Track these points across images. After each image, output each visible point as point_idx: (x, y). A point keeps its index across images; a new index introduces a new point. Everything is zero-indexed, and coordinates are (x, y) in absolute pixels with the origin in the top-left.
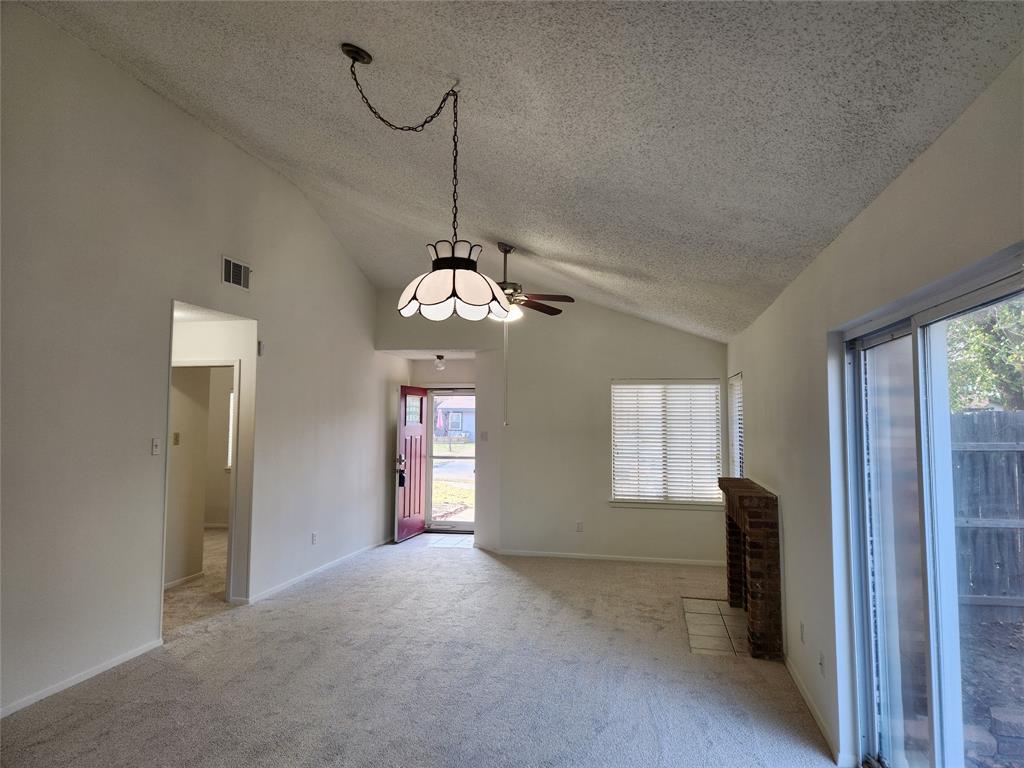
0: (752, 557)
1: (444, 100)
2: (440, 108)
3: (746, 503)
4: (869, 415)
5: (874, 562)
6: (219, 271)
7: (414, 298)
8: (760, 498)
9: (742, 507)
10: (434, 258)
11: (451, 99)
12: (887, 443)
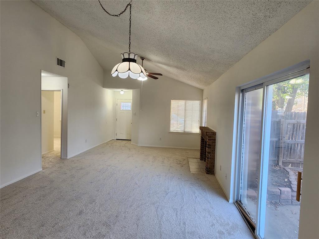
0: (208, 148)
1: (127, 7)
2: (126, 9)
3: (208, 134)
4: (245, 111)
5: (243, 151)
6: (56, 62)
7: (117, 70)
8: (211, 133)
9: (207, 135)
10: (123, 58)
11: (129, 6)
12: (249, 119)
